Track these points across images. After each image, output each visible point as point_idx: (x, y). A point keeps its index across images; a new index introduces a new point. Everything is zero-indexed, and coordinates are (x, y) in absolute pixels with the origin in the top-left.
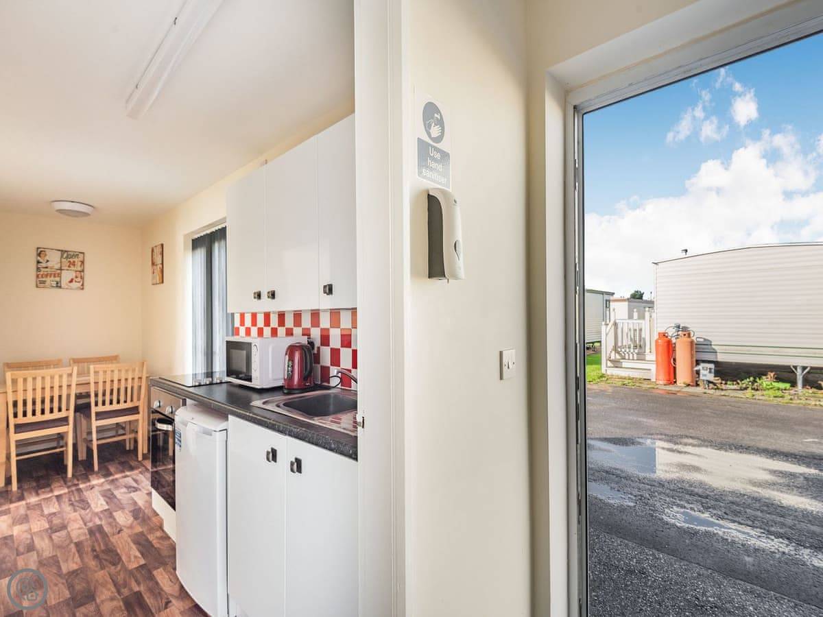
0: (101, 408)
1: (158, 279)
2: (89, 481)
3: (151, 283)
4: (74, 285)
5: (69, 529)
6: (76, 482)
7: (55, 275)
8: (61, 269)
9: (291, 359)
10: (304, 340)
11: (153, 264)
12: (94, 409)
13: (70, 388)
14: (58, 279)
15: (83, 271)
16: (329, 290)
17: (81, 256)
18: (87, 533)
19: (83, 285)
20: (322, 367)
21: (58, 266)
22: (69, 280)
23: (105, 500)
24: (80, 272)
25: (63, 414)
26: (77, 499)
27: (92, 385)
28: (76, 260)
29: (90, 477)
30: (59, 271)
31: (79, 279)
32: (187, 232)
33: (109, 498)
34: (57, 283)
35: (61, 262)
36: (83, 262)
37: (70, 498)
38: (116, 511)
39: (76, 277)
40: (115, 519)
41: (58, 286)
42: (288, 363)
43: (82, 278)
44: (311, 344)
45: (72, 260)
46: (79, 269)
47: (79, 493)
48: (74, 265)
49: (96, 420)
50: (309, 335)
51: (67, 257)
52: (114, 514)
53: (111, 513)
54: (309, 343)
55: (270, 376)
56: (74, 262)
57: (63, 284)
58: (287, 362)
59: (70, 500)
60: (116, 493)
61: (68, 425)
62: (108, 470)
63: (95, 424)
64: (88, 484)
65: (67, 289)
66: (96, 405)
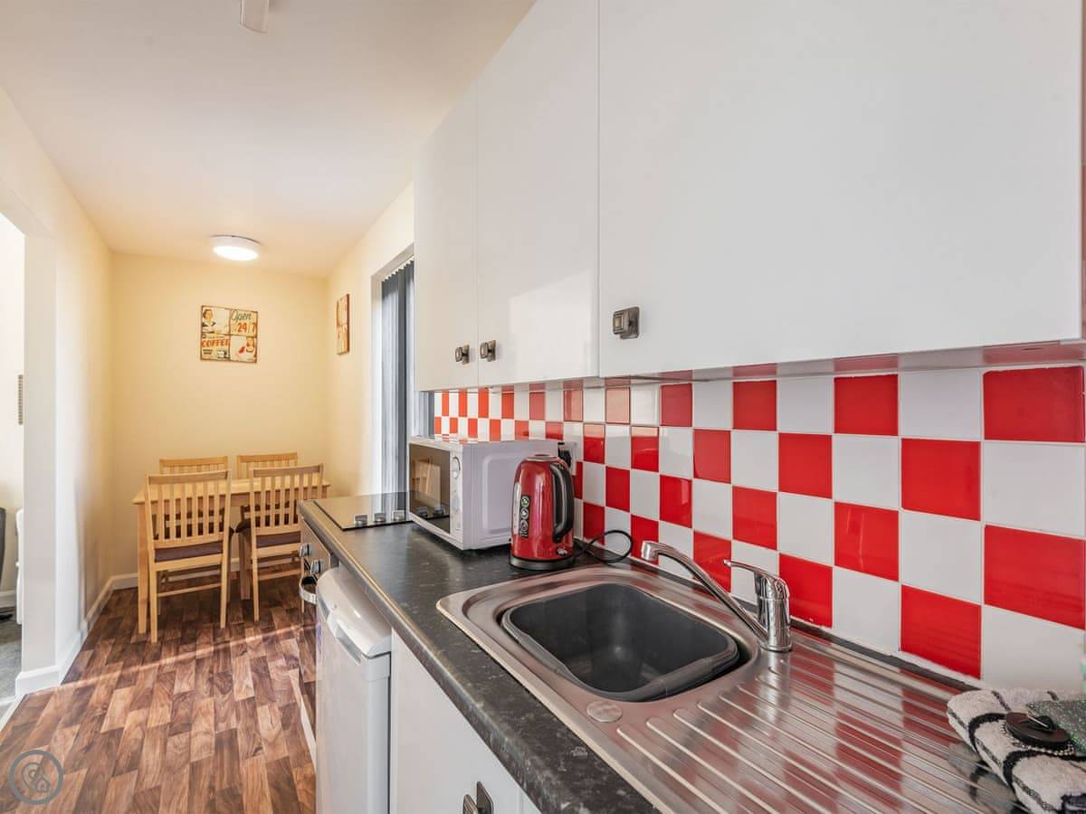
0: (264, 530)
1: (343, 348)
2: (244, 637)
3: (335, 353)
4: (246, 356)
5: (192, 732)
6: (227, 638)
7: (222, 342)
8: (230, 335)
9: (528, 492)
10: (551, 451)
11: (338, 324)
12: (255, 532)
13: (224, 500)
14: (226, 348)
15: (256, 337)
16: (629, 324)
17: (254, 315)
18: (213, 746)
19: (255, 356)
20: (587, 506)
21: (226, 331)
22: (240, 348)
23: (253, 679)
24: (253, 337)
25: (215, 537)
26: (220, 670)
27: (252, 496)
28: (247, 321)
29: (246, 630)
30: (227, 337)
31: (251, 348)
32: (373, 272)
33: (260, 676)
34: (225, 354)
35: (230, 325)
36: (256, 325)
37: (212, 667)
38: (262, 704)
39: (248, 345)
40: (256, 722)
41: (227, 358)
42: (522, 500)
43: (255, 346)
44: (565, 455)
45: (242, 322)
46: (252, 334)
47: (225, 657)
48: (246, 329)
49: (258, 547)
50: (559, 437)
51: (237, 318)
52: (259, 709)
53: (254, 708)
54: (560, 453)
55: (485, 524)
56: (245, 324)
57: (233, 355)
58: (518, 499)
59: (211, 672)
60: (271, 665)
61: (222, 552)
62: (271, 620)
63: (257, 553)
64: (241, 642)
65: (237, 361)
66: (258, 525)
